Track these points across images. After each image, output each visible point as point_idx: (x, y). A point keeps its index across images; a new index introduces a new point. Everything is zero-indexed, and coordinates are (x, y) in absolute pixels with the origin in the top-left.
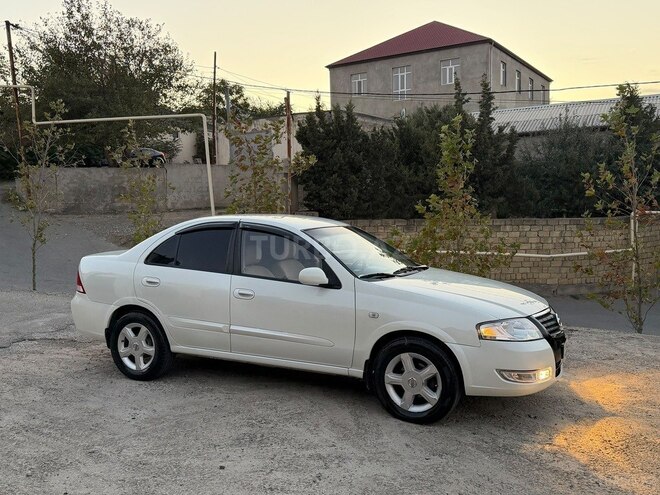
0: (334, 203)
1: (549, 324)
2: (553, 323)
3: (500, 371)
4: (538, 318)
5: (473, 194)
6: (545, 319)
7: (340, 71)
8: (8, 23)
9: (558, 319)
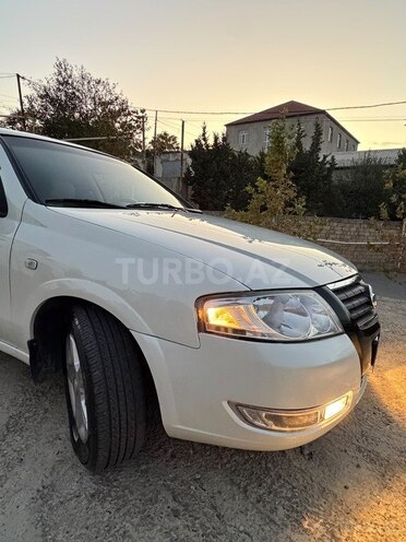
0: (209, 199)
1: (356, 302)
2: (363, 300)
4: (337, 291)
5: (293, 179)
6: (350, 294)
7: (233, 128)
8: (18, 76)
9: (372, 295)
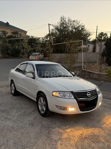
3: (56, 106)
8: (49, 24)
